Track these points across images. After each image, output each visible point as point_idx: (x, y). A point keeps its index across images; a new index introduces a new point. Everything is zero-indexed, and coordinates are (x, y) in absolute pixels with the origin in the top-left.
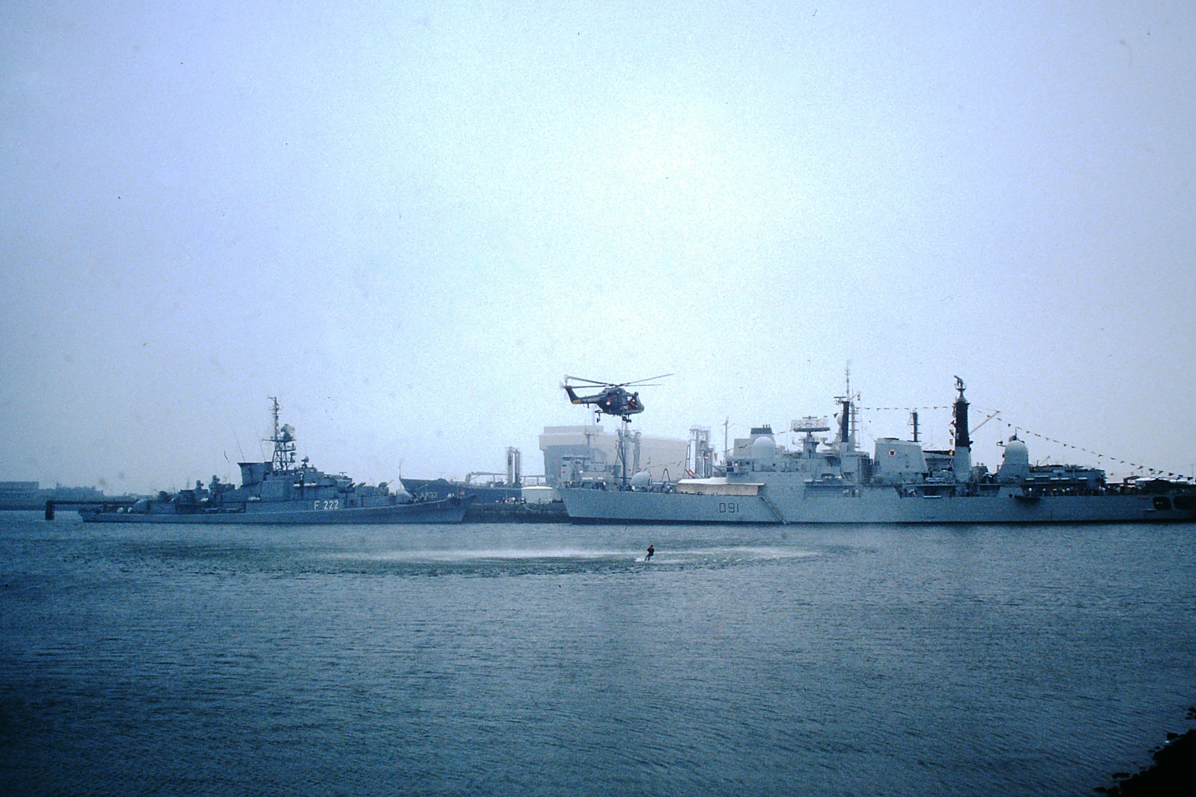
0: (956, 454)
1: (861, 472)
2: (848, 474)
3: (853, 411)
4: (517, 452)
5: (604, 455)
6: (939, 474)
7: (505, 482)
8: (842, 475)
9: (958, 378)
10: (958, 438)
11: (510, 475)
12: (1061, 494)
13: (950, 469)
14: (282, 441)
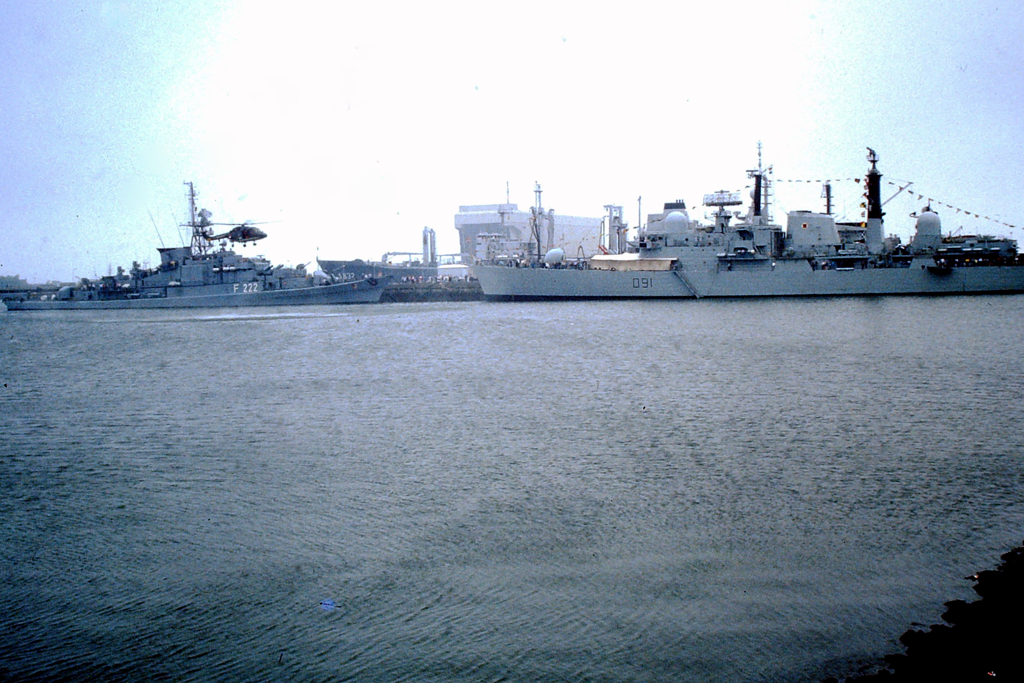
0: (869, 226)
1: (773, 246)
2: (760, 248)
3: (766, 184)
4: (432, 231)
5: (518, 232)
6: (852, 246)
7: (422, 262)
8: (754, 249)
9: (871, 150)
10: (870, 209)
11: (425, 254)
12: (974, 265)
13: (863, 241)
14: (199, 226)
